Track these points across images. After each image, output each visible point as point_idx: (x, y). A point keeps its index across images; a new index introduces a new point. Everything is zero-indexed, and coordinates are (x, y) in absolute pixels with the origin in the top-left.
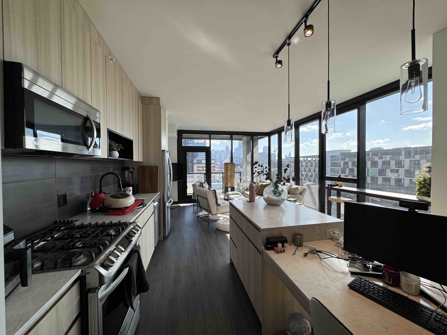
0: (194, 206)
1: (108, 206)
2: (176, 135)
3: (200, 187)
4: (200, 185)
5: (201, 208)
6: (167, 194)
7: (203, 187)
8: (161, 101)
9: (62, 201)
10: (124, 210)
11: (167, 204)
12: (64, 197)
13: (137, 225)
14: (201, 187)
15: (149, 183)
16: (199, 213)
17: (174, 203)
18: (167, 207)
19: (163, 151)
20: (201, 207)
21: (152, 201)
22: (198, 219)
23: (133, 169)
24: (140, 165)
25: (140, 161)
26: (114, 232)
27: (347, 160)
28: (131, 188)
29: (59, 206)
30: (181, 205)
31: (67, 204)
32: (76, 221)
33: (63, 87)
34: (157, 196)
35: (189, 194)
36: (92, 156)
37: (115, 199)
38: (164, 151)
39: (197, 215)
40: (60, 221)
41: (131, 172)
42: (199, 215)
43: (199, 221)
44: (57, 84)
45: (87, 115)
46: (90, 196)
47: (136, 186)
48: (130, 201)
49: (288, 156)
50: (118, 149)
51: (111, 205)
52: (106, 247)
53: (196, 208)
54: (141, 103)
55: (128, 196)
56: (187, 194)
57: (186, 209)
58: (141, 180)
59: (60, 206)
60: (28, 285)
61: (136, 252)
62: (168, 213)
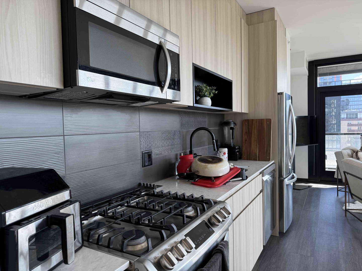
0: (338, 191)
1: (195, 172)
2: (305, 70)
3: (352, 157)
4: (352, 154)
5: (352, 197)
6: (287, 165)
7: (358, 159)
8: (277, 13)
9: (147, 159)
10: (213, 180)
11: (287, 181)
12: (149, 155)
13: (224, 209)
14: (354, 158)
15: (257, 145)
16: (347, 204)
17: (299, 180)
18: (287, 185)
19: (279, 94)
20: (352, 195)
21: (260, 173)
22: (346, 216)
23: (235, 124)
24: (244, 119)
25: (243, 111)
26: (193, 212)
28: (226, 150)
29: (143, 166)
30: (314, 185)
31: (151, 164)
32: (159, 186)
33: (131, 7)
34: (268, 165)
35: (329, 168)
36: (171, 101)
37: (203, 164)
38: (281, 94)
39: (344, 208)
40: (144, 184)
41: (232, 128)
42: (347, 208)
43: (348, 220)
44: (122, 3)
45: (160, 42)
46: (179, 157)
47: (238, 149)
48: (223, 169)
50: (210, 94)
51: (198, 171)
52: (172, 234)
53: (341, 194)
54: (246, 24)
55: (220, 160)
56: (325, 168)
57: (322, 194)
58: (246, 140)
59: (145, 166)
60: (69, 263)
61: (219, 252)
62: (288, 195)
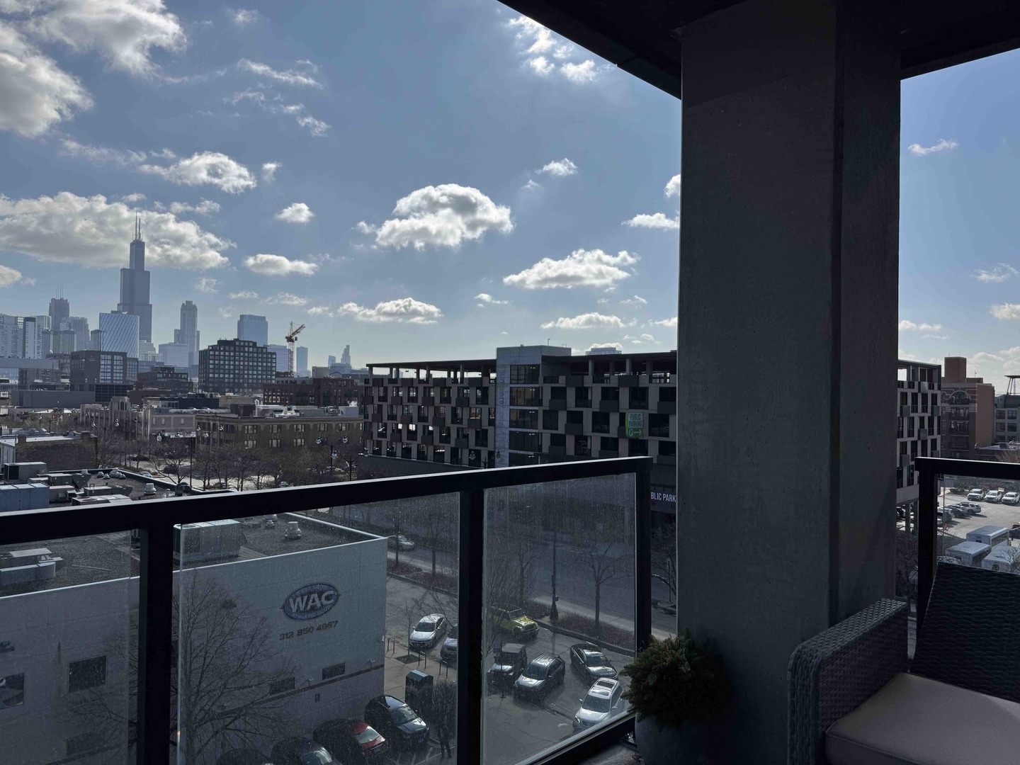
27: (562, 381)
49: (338, 361)
